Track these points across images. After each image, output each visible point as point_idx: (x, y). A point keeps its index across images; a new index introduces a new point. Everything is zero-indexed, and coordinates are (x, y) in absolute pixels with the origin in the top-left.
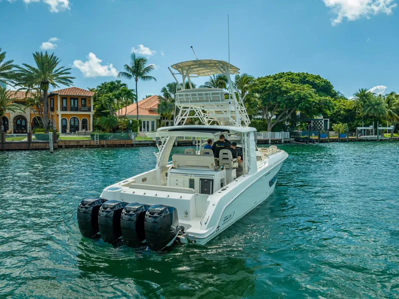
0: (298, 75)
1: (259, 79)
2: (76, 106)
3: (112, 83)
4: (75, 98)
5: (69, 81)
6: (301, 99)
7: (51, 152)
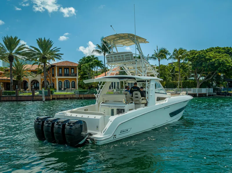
0: (224, 49)
1: (191, 51)
2: (68, 73)
3: (89, 57)
4: (67, 68)
5: (59, 56)
6: (220, 64)
7: (43, 102)
